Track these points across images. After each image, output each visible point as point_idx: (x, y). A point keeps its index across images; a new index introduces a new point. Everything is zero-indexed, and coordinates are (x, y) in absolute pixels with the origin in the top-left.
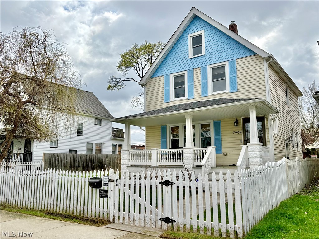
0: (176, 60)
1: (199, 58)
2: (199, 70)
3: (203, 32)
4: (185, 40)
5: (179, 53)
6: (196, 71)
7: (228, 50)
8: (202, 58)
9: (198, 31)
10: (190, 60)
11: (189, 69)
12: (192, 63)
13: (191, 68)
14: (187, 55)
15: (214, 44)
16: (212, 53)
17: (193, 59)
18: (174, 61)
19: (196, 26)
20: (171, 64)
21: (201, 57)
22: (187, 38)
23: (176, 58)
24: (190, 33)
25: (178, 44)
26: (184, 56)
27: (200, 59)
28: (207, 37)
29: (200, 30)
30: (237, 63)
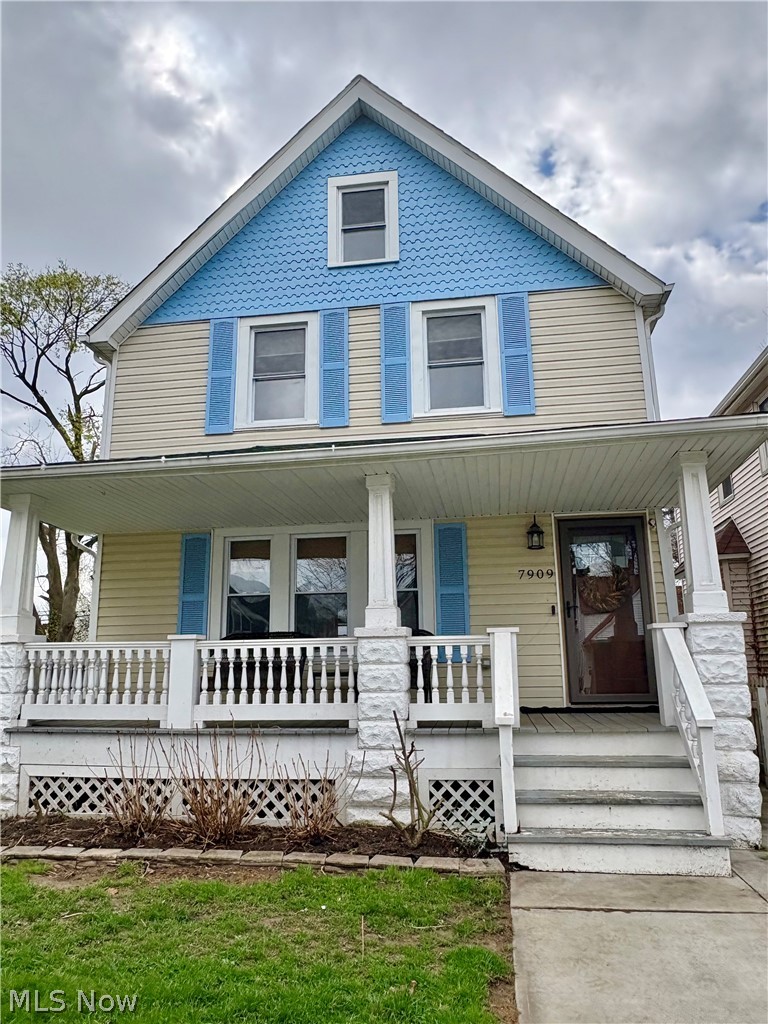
0: (267, 268)
1: (372, 269)
2: (372, 317)
3: (392, 177)
4: (314, 198)
5: (281, 242)
6: (356, 318)
7: (496, 255)
8: (386, 274)
9: (372, 171)
10: (334, 273)
11: (326, 305)
12: (344, 287)
13: (335, 304)
14: (320, 255)
15: (436, 227)
16: (428, 261)
17: (344, 272)
18: (258, 269)
19: (360, 152)
20: (245, 279)
21: (381, 268)
22: (323, 189)
23: (271, 260)
24: (338, 175)
25: (282, 209)
26: (308, 256)
27: (377, 275)
28: (406, 197)
29: (381, 170)
30: (532, 306)
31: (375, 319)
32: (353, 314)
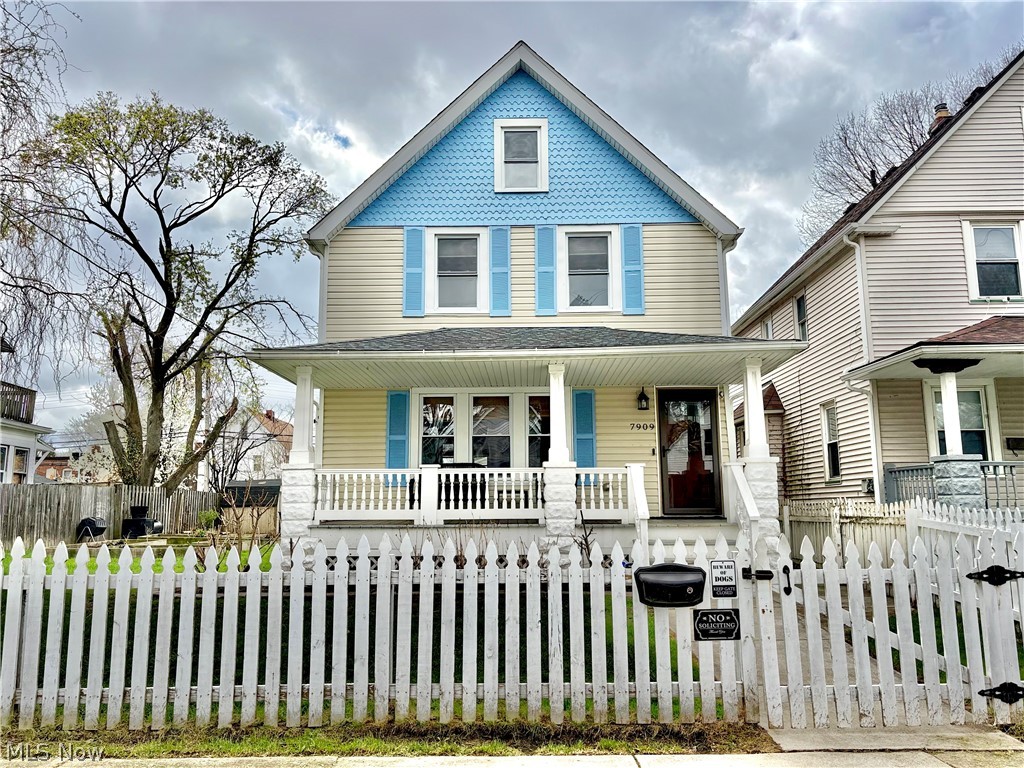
0: (447, 188)
1: (528, 196)
2: (529, 234)
3: (543, 123)
4: (483, 134)
5: (458, 168)
6: (516, 234)
7: (620, 193)
8: (539, 201)
9: (528, 117)
10: (500, 196)
11: (493, 222)
12: (507, 209)
13: (500, 222)
14: (488, 181)
15: (577, 166)
16: (570, 193)
17: (507, 196)
18: (440, 188)
19: (519, 100)
20: (430, 195)
21: (535, 196)
22: (490, 127)
23: (450, 181)
24: (502, 117)
25: (458, 141)
26: (479, 181)
27: (532, 201)
28: (555, 140)
29: (535, 117)
30: (646, 234)
31: (531, 236)
32: (514, 230)
